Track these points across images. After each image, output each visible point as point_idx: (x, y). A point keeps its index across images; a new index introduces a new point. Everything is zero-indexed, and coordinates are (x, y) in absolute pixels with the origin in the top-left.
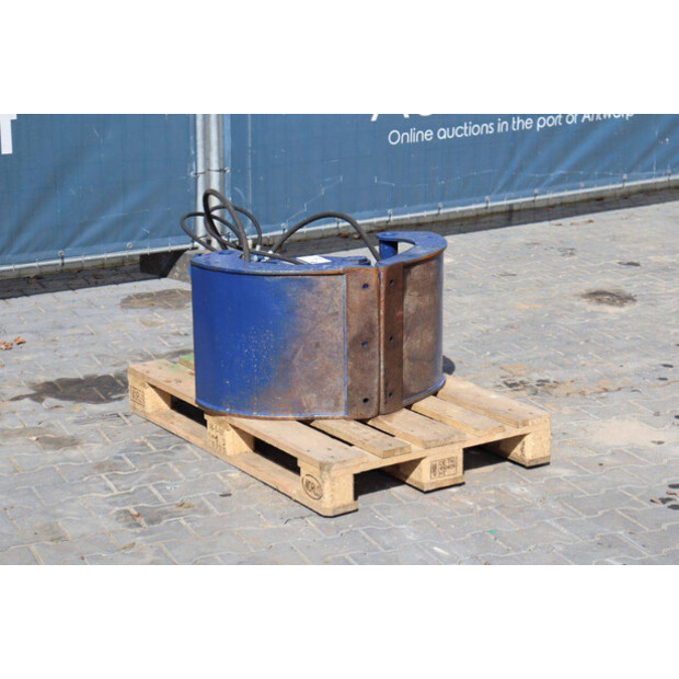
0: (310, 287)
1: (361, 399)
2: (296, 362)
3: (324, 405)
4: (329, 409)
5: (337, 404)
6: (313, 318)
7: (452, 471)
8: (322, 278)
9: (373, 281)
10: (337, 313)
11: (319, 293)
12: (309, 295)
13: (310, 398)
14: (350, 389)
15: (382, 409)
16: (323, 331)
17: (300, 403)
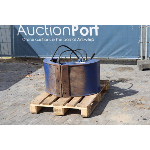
0: (51, 67)
1: (58, 93)
2: (50, 82)
3: (54, 92)
4: (55, 93)
5: (56, 93)
6: (51, 74)
7: (60, 112)
8: (52, 66)
9: (59, 68)
10: (54, 74)
11: (52, 69)
12: (51, 69)
13: (52, 90)
14: (57, 90)
15: (63, 96)
16: (53, 77)
17: (51, 90)
